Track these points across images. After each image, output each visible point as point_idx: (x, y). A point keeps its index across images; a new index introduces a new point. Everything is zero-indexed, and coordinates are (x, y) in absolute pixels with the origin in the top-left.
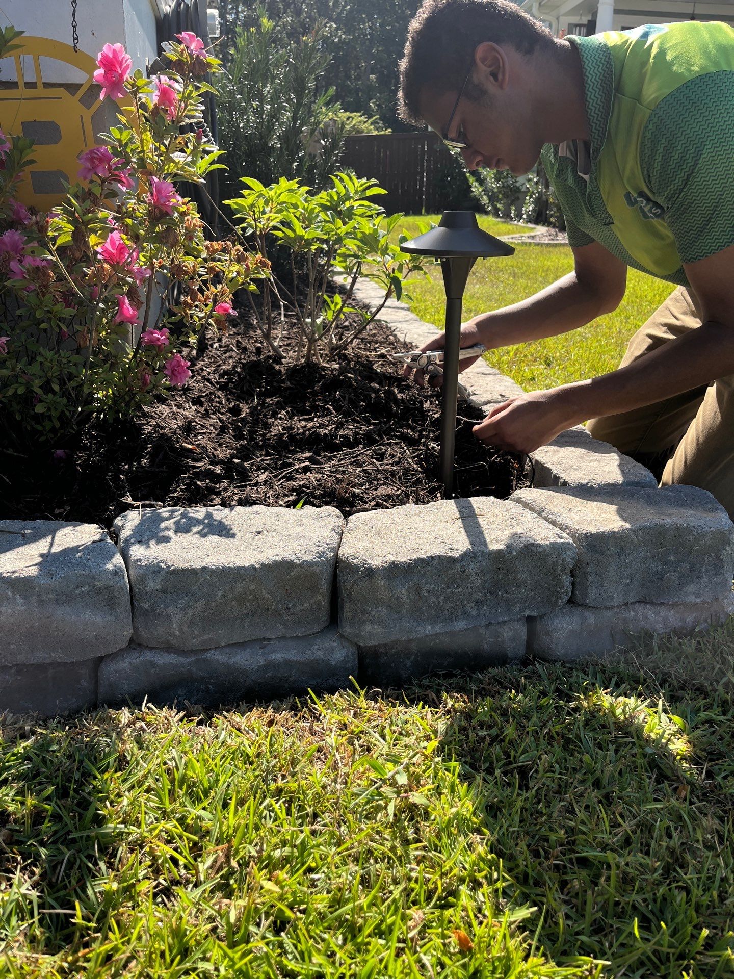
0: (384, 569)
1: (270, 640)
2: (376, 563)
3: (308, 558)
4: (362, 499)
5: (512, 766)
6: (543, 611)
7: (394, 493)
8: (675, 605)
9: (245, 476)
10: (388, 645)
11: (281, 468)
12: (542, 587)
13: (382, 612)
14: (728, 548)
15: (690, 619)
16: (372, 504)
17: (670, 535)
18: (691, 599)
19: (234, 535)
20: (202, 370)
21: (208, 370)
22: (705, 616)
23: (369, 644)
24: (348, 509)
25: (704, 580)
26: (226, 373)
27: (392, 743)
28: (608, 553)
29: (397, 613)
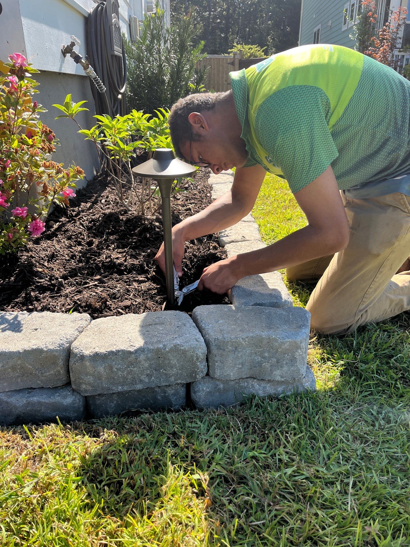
0: (90, 356)
1: (34, 389)
2: (87, 352)
3: (51, 347)
4: (109, 309)
5: (116, 480)
6: (189, 381)
7: (134, 303)
8: (269, 381)
9: (59, 290)
10: (99, 395)
11: (83, 285)
12: (186, 368)
13: (90, 379)
14: (299, 351)
15: (280, 389)
16: (114, 311)
17: (265, 342)
18: (278, 378)
19: (22, 330)
20: (82, 218)
21: (85, 219)
22: (290, 387)
23: (86, 395)
24: (96, 315)
25: (285, 368)
26: (93, 220)
27: (60, 459)
28: (227, 350)
29: (100, 379)
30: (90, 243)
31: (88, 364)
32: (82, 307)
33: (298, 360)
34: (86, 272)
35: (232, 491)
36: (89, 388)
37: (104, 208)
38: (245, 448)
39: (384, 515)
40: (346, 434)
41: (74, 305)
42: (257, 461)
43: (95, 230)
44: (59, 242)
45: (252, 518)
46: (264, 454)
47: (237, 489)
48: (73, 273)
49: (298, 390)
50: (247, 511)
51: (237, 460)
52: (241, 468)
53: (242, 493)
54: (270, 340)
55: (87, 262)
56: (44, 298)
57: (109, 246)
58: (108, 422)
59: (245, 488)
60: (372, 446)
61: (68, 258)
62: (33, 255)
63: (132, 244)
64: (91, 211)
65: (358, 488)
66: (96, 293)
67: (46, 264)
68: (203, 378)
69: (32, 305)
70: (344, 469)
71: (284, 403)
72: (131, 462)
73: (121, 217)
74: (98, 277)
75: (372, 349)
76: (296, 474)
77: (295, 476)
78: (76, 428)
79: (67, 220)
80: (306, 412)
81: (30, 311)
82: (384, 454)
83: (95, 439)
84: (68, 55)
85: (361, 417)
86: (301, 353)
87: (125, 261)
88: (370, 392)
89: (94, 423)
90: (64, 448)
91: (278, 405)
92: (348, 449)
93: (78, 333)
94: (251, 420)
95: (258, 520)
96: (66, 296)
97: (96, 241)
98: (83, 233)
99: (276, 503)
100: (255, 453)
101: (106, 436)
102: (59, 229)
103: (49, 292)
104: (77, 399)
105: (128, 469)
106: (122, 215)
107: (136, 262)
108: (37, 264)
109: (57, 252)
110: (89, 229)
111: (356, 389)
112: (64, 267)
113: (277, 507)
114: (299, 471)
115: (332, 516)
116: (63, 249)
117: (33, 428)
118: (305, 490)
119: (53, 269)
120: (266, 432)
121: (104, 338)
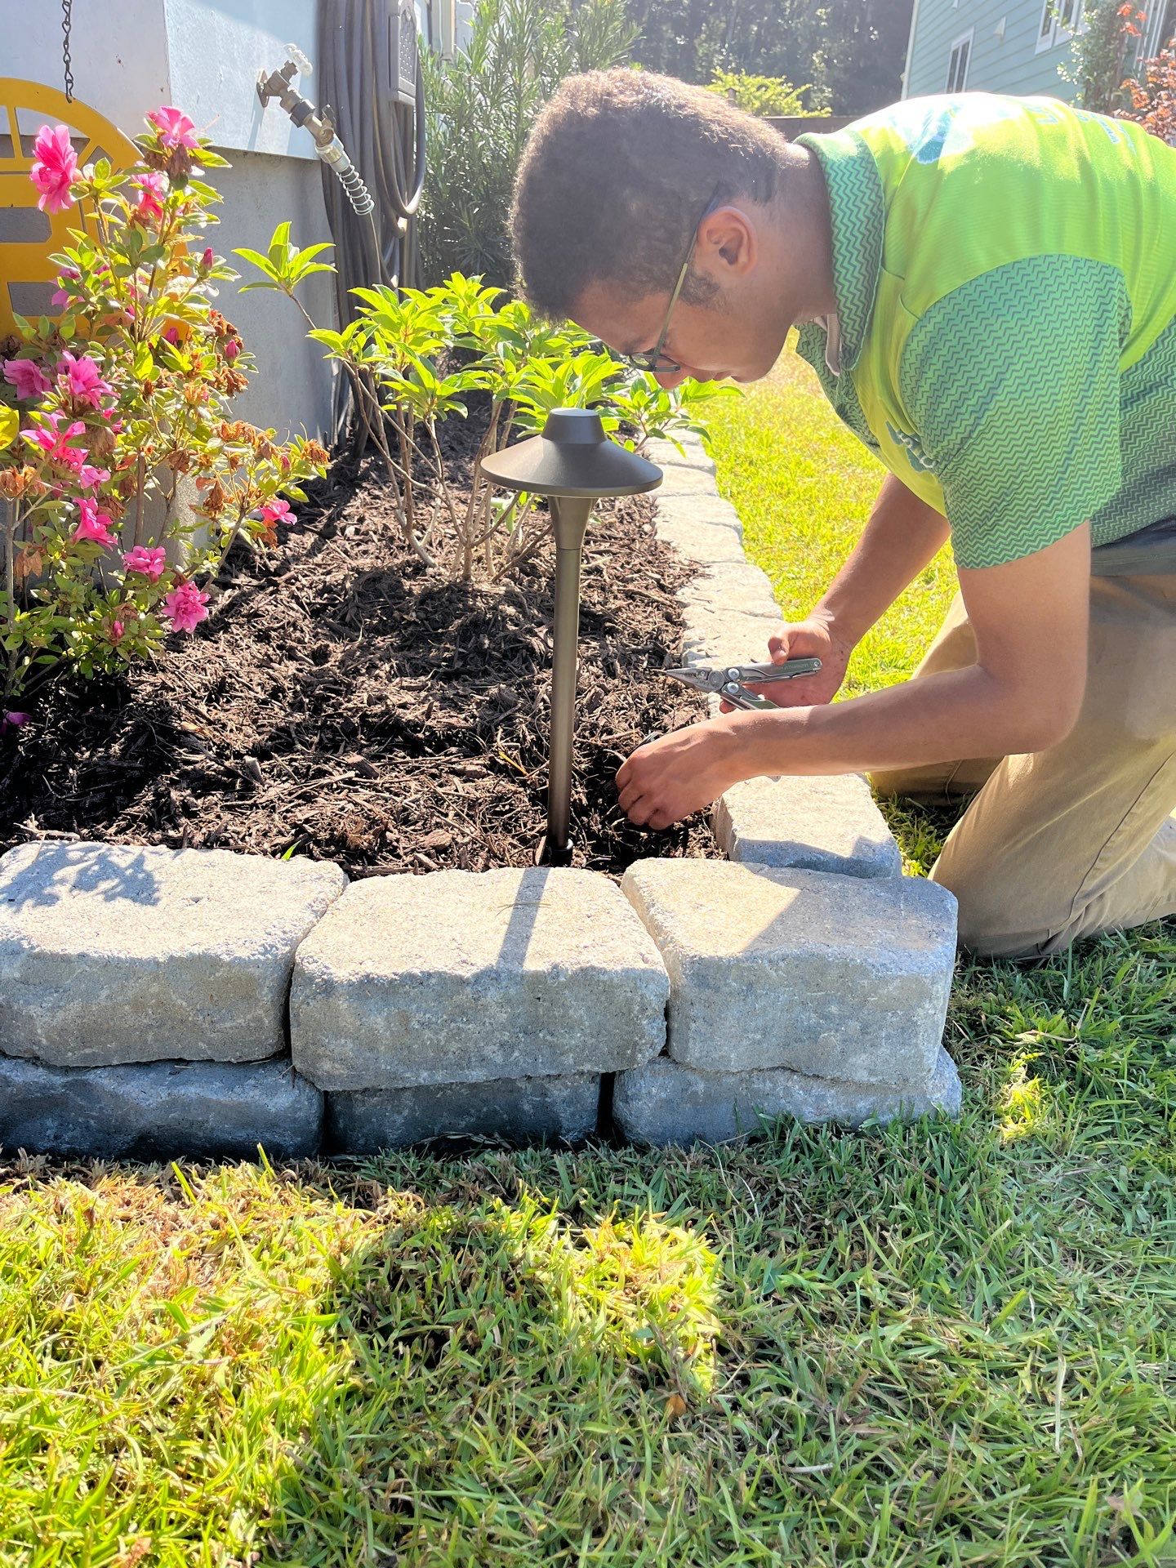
0: (351, 984)
1: (189, 1062)
2: (342, 973)
3: (243, 954)
4: (393, 851)
5: (426, 1327)
6: (613, 1067)
7: (459, 839)
8: (835, 1081)
9: (248, 788)
10: (365, 1090)
11: (313, 777)
12: (609, 1032)
13: (346, 1047)
14: (927, 1006)
15: (863, 1105)
16: (408, 859)
17: (833, 973)
18: (862, 1076)
19: (158, 900)
20: (297, 579)
21: (304, 581)
22: (890, 1102)
23: (330, 1089)
24: (359, 868)
25: (884, 1050)
26: (327, 589)
27: (272, 1261)
28: (727, 989)
29: (371, 1050)
30: (320, 656)
31: (343, 1004)
32: (318, 843)
33: (921, 1029)
34: (316, 739)
35: (738, 1377)
36: (340, 1070)
37: (353, 553)
38: (771, 1264)
39: (1152, 1467)
40: (1043, 1240)
41: (296, 835)
42: (805, 1299)
43: (333, 616)
44: (233, 645)
45: (795, 1455)
46: (821, 1281)
47: (750, 1372)
48: (282, 741)
49: (910, 1112)
50: (780, 1436)
51: (748, 1294)
52: (762, 1316)
53: (765, 1385)
54: (848, 970)
55: (317, 711)
56: (206, 810)
57: (376, 667)
58: (393, 1168)
59: (773, 1372)
60: (1115, 1279)
61: (262, 696)
62: (169, 683)
63: (439, 666)
64: (318, 559)
65: (1077, 1390)
66: (356, 804)
67: (203, 708)
68: (652, 1062)
69: (176, 827)
70: (1040, 1335)
71: (873, 1145)
72: (466, 1283)
73: (407, 584)
74: (355, 758)
75: (1115, 1006)
76: (910, 1342)
77: (908, 1348)
78: (308, 1178)
79: (255, 582)
80: (934, 1174)
81: (176, 844)
82: (1150, 1303)
83: (361, 1212)
84: (274, 101)
85: (1083, 1196)
86: (931, 1012)
87: (428, 714)
88: (1109, 1128)
89: (357, 1169)
90: (281, 1234)
91: (858, 1150)
92: (1051, 1284)
93: (312, 917)
94: (782, 1187)
95: (812, 1461)
96: (271, 808)
97: (337, 650)
98: (300, 623)
99: (857, 1419)
100: (799, 1277)
101: (392, 1206)
102: (232, 608)
103: (219, 794)
104: (303, 1098)
105: (456, 1300)
106: (408, 577)
107: (458, 720)
108: (183, 710)
109: (231, 676)
110: (316, 613)
111: (1070, 1119)
112: (255, 721)
113: (863, 1429)
114: (918, 1334)
115: (1010, 1464)
116: (246, 669)
117: (194, 1172)
118: (937, 1387)
119: (224, 726)
120: (827, 1222)
121: (385, 934)
